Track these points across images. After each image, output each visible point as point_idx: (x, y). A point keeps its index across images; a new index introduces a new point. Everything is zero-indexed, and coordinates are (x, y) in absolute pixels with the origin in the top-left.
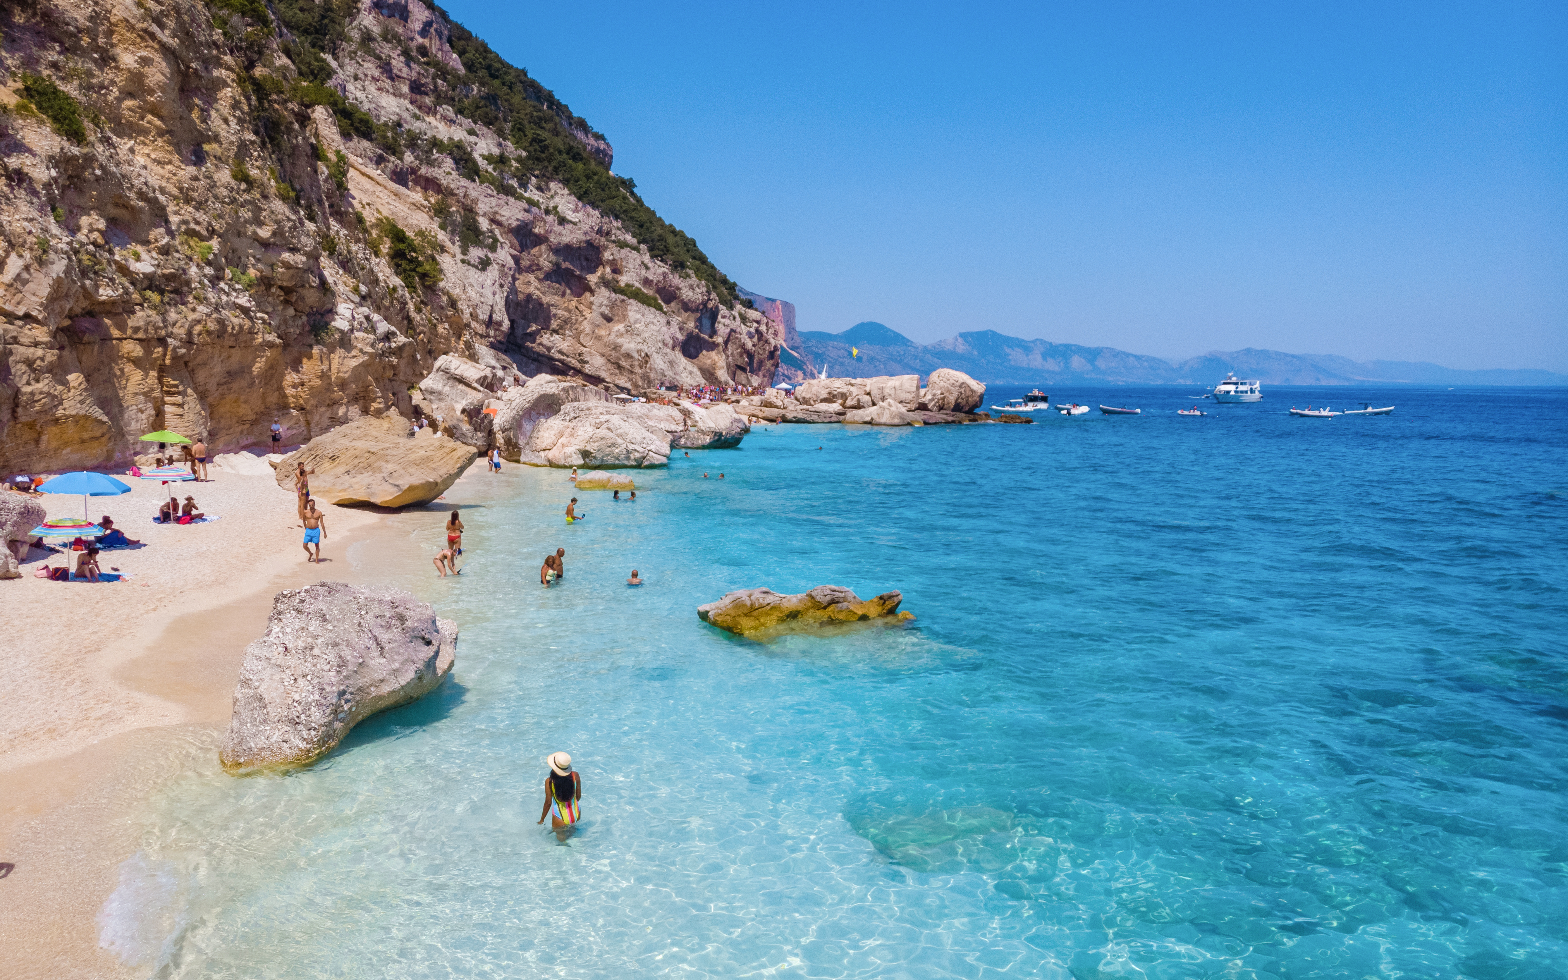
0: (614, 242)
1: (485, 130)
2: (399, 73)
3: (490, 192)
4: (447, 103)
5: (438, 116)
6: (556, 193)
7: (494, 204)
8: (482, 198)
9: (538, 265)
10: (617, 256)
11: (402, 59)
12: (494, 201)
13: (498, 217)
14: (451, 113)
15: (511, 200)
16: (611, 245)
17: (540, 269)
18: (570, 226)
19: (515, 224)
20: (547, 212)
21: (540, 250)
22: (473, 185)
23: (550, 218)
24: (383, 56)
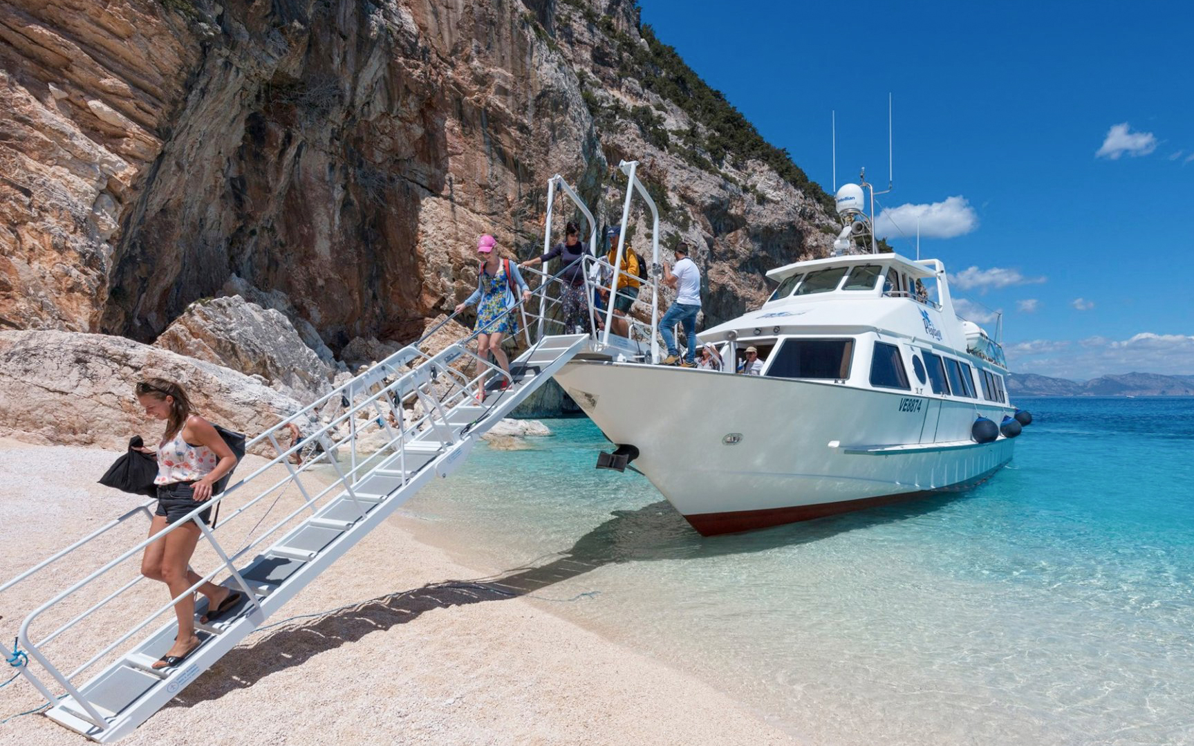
0: (818, 226)
1: (675, 107)
2: (579, 37)
3: (680, 162)
4: (634, 77)
5: (623, 90)
6: (754, 170)
7: (685, 176)
8: (671, 169)
9: (733, 252)
10: (822, 242)
11: (584, 22)
12: (686, 175)
13: (690, 193)
14: (637, 85)
15: (706, 174)
16: (814, 230)
17: (735, 256)
18: (770, 206)
19: (709, 201)
20: (745, 190)
21: (736, 235)
22: (660, 154)
23: (748, 196)
24: (563, 18)
